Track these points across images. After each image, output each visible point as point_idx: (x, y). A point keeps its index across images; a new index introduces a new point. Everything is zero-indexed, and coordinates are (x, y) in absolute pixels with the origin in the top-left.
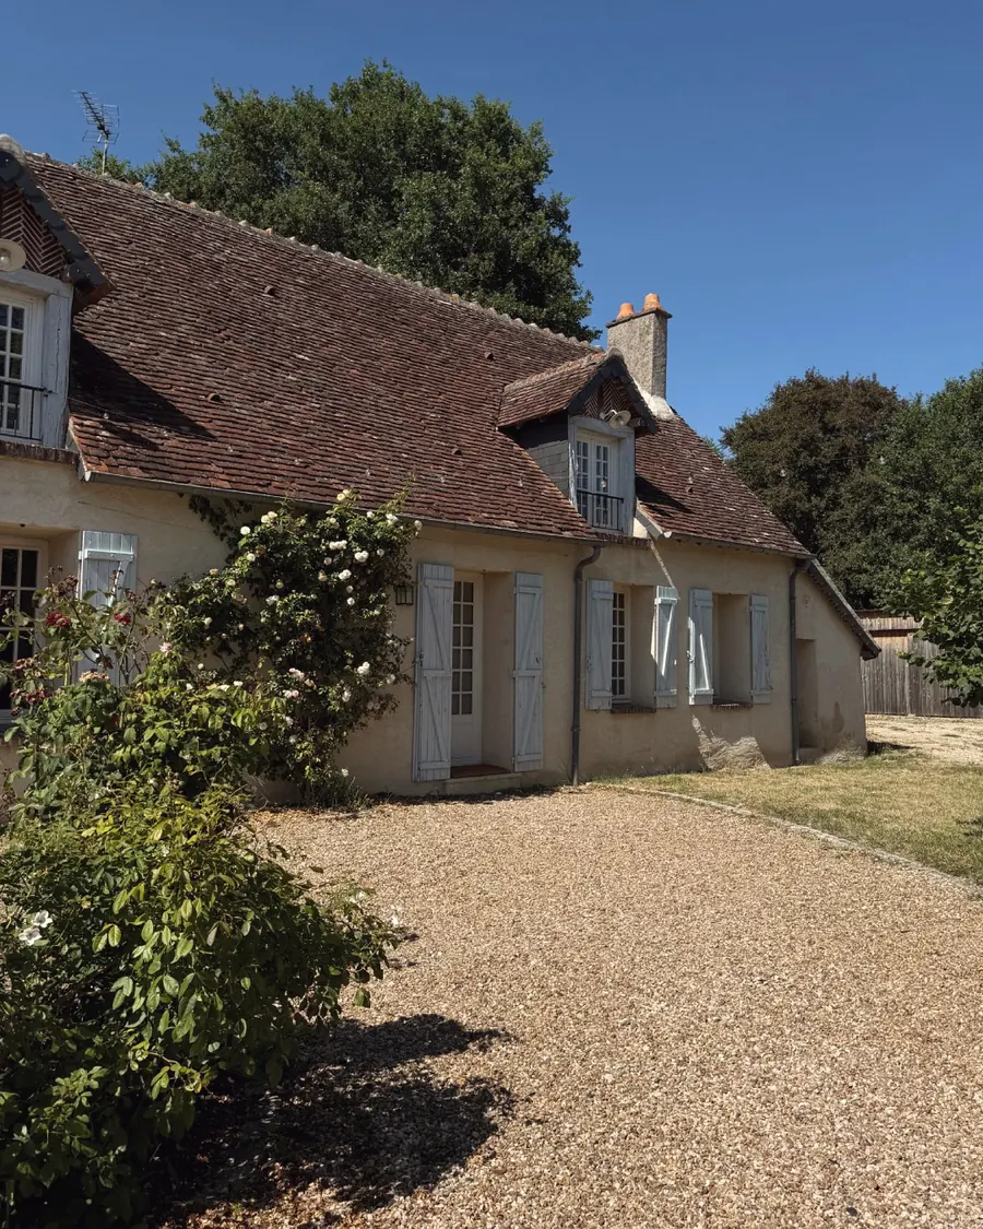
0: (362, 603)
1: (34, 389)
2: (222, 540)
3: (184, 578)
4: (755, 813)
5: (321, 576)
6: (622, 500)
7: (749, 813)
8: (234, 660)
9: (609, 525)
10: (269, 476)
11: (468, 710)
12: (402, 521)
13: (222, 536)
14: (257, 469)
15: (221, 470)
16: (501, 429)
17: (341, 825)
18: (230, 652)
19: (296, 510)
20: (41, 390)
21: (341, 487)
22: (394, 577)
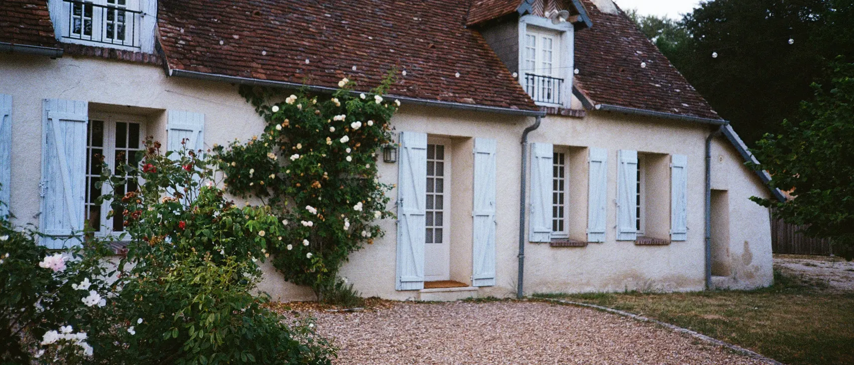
0: (358, 161)
1: (134, 12)
2: (261, 116)
3: (235, 143)
4: (651, 319)
5: (329, 141)
6: (563, 80)
7: (646, 319)
8: (270, 200)
9: (551, 100)
10: (292, 70)
11: (440, 240)
12: (386, 101)
13: (261, 113)
14: (284, 64)
15: (260, 66)
16: (469, 27)
17: (342, 316)
18: (267, 195)
19: (311, 94)
20: (139, 13)
21: (343, 76)
22: (382, 141)
